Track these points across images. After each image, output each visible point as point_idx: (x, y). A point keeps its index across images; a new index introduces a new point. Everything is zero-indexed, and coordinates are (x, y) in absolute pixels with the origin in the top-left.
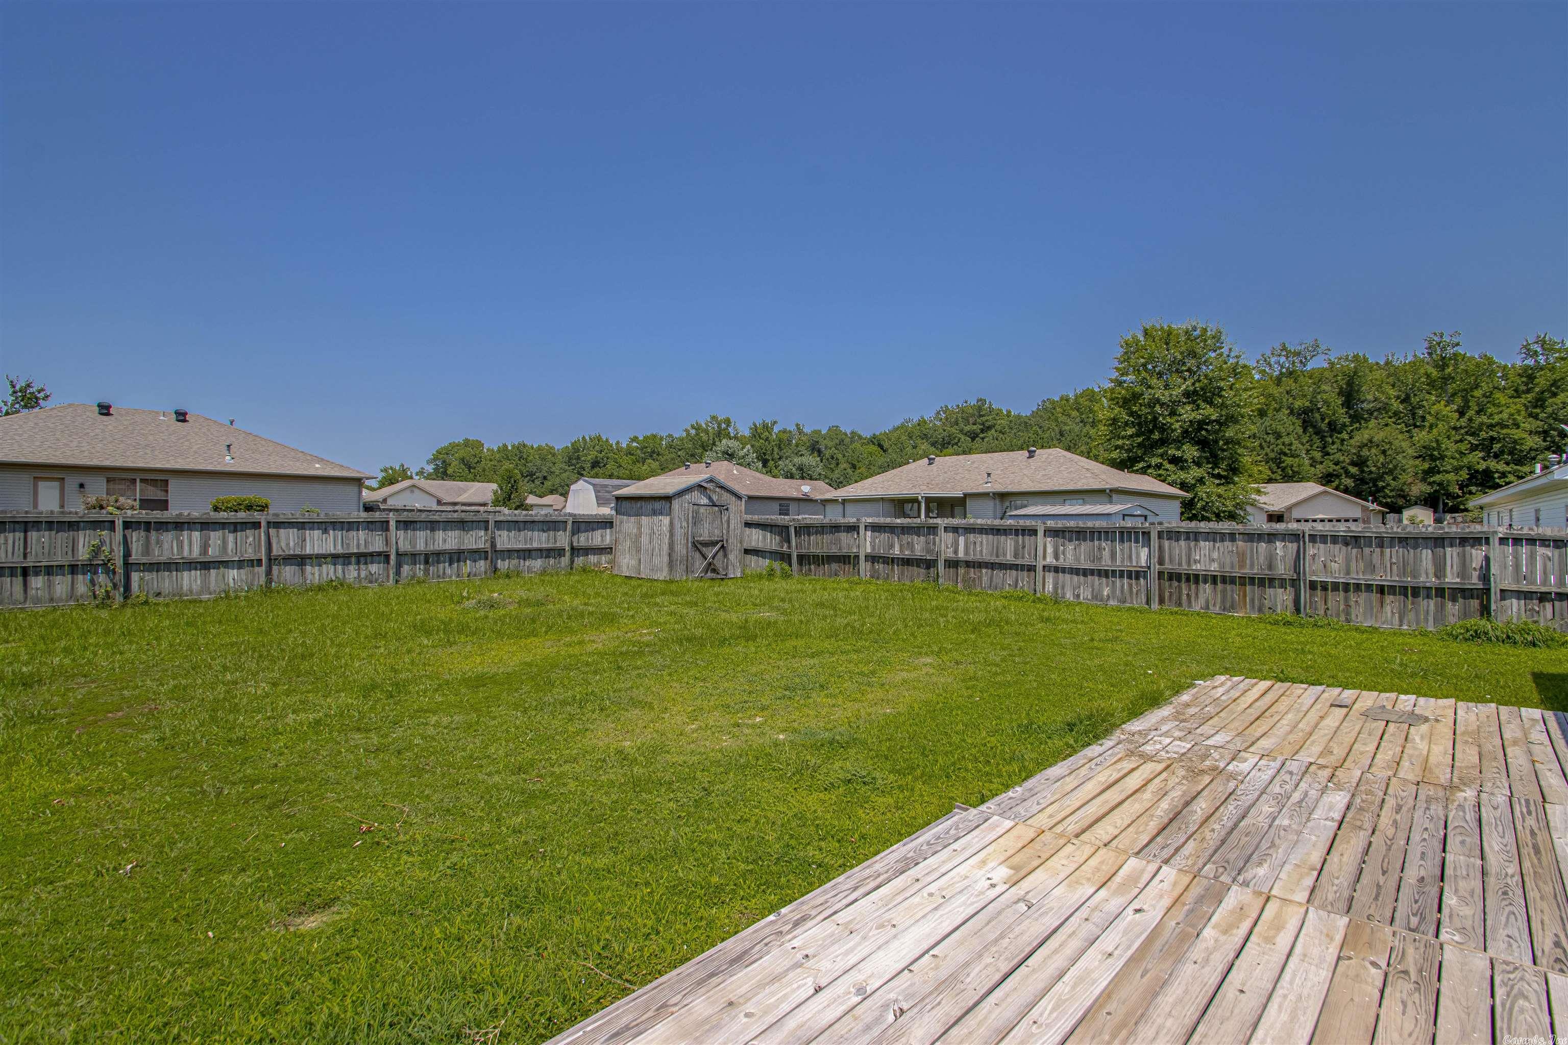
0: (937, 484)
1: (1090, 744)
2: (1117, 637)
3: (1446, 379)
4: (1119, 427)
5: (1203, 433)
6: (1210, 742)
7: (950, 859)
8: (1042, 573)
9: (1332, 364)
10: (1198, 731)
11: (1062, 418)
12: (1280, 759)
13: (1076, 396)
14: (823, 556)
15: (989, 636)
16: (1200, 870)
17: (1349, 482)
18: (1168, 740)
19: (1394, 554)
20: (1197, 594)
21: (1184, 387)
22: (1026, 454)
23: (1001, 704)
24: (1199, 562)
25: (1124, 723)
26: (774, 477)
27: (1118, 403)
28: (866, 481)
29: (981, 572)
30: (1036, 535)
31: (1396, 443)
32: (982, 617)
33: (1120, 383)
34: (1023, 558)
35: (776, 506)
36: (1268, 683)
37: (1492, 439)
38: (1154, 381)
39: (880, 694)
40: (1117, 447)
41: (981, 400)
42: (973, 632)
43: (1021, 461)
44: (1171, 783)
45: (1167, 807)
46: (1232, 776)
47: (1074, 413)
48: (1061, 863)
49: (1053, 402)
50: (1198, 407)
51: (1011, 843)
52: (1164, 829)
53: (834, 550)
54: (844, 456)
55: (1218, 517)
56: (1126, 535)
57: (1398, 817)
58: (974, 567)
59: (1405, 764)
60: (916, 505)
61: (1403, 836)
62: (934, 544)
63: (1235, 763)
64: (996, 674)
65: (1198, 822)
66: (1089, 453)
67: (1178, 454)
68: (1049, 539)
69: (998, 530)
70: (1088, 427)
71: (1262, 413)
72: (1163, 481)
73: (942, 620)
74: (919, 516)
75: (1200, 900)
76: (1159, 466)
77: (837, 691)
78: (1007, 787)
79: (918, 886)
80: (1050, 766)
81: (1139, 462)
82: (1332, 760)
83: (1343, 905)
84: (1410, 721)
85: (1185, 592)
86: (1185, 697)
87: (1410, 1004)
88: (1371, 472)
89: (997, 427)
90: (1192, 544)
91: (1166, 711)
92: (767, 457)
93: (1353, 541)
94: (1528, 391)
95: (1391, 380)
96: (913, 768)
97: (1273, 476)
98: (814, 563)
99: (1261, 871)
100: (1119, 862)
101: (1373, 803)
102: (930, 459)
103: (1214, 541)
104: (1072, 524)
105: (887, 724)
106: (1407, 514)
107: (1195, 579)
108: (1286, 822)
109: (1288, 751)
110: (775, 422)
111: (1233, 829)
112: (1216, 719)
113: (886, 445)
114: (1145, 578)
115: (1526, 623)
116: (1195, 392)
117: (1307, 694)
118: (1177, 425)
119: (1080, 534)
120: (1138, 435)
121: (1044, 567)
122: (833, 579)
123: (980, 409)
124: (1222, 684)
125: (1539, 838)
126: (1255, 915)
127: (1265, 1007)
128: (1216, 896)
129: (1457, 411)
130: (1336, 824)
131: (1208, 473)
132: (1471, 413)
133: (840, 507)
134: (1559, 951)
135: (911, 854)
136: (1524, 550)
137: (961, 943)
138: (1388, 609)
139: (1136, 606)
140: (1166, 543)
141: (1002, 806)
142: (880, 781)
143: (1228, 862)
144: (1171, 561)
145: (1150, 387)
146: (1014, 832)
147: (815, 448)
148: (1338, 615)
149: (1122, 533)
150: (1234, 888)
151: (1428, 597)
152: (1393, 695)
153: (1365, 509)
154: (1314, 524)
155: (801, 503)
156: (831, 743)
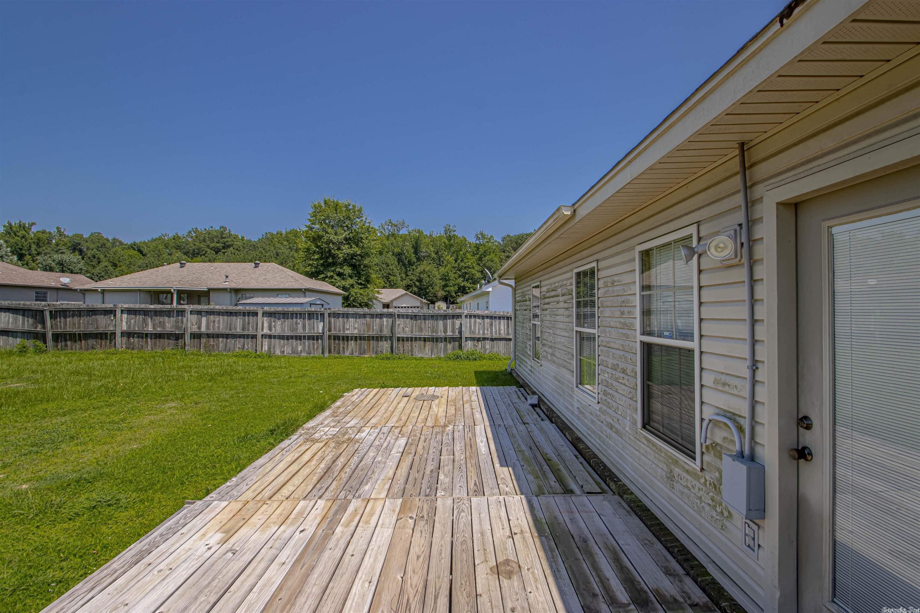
0: (188, 281)
1: (283, 440)
2: (304, 375)
3: (451, 245)
4: (311, 253)
5: (354, 260)
6: (348, 425)
7: (177, 541)
8: (260, 339)
9: (410, 233)
10: (343, 420)
11: (277, 245)
12: (380, 427)
13: (286, 232)
14: (79, 334)
15: (222, 382)
16: (338, 496)
17: (415, 289)
18: (327, 429)
19: (429, 323)
20: (347, 347)
21: (344, 235)
22: (253, 265)
23: (227, 426)
24: (349, 329)
25: (304, 423)
26: (31, 269)
27: (310, 240)
28: (125, 276)
29: (218, 341)
30: (257, 316)
31: (433, 272)
32: (218, 370)
33: (311, 229)
34: (248, 330)
35: (33, 294)
36: (377, 390)
37: (466, 273)
38: (330, 230)
39: (129, 435)
40: (309, 265)
41: (223, 227)
42: (210, 381)
43: (250, 269)
44: (327, 452)
45: (324, 466)
46: (357, 441)
47: (285, 243)
48: (257, 519)
49: (272, 235)
50: (351, 247)
51: (225, 516)
52: (321, 479)
53: (91, 329)
54: (106, 256)
55: (361, 306)
56: (311, 315)
57: (425, 444)
58: (213, 338)
59: (429, 419)
60: (169, 295)
61: (426, 452)
62: (182, 322)
63: (359, 434)
64: (226, 406)
65: (339, 470)
66: (294, 267)
67: (341, 271)
68: (265, 318)
69: (231, 313)
70: (293, 252)
71: (381, 253)
72: (334, 285)
73: (186, 375)
74: (172, 303)
75: (335, 514)
76: (332, 277)
77: (88, 439)
78: (226, 480)
79: (150, 568)
80: (257, 459)
81: (321, 274)
82: (401, 423)
83: (400, 493)
84: (432, 399)
85: (341, 346)
86: (338, 403)
87: (424, 531)
88: (424, 285)
89: (234, 246)
90: (345, 320)
91: (328, 412)
92: (24, 252)
93: (414, 317)
94: (477, 254)
95: (432, 243)
96: (154, 484)
97: (385, 285)
98: (70, 340)
99: (367, 487)
100: (294, 506)
101: (416, 440)
102: (181, 264)
103: (356, 318)
104: (280, 309)
105: (133, 456)
106: (437, 304)
107: (346, 338)
108: (380, 459)
109: (383, 423)
110: (33, 224)
111: (355, 469)
112: (352, 412)
113: (145, 251)
114: (322, 339)
115: (473, 351)
116: (350, 238)
117: (393, 392)
118: (341, 255)
119: (285, 315)
120: (321, 259)
121: (262, 335)
122: (90, 351)
123: (222, 233)
124: (356, 394)
125: (472, 441)
126: (361, 512)
127: (363, 559)
128: (343, 508)
129: (454, 260)
130: (401, 454)
131: (356, 282)
132: (459, 261)
133: (101, 295)
134: (476, 487)
135: (146, 547)
136: (473, 320)
137: (183, 595)
138: (427, 348)
139: (316, 355)
140: (333, 320)
141: (221, 493)
142: (124, 501)
143: (352, 488)
144: (335, 330)
145: (327, 233)
146: (228, 509)
147: (76, 248)
148: (408, 353)
149: (309, 314)
150: (353, 500)
151: (441, 342)
152: (427, 388)
153: (421, 302)
154: (399, 309)
155: (60, 293)
156: (78, 482)
